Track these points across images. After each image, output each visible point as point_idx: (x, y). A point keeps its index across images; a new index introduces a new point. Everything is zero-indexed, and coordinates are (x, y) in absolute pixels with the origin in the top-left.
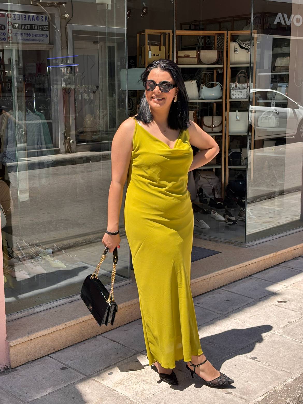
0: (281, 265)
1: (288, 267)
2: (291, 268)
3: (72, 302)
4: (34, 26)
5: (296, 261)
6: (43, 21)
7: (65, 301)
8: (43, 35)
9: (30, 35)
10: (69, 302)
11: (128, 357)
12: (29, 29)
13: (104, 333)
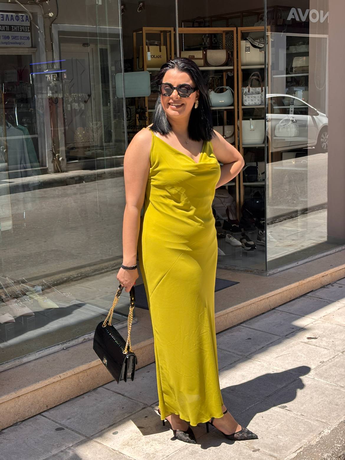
0: (309, 295)
1: (316, 297)
2: (320, 298)
3: (67, 349)
4: (13, 27)
5: (325, 290)
6: (23, 21)
7: (59, 348)
8: (24, 37)
9: (8, 37)
10: (64, 349)
11: (135, 412)
12: (8, 31)
13: (106, 384)
